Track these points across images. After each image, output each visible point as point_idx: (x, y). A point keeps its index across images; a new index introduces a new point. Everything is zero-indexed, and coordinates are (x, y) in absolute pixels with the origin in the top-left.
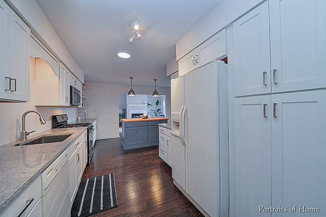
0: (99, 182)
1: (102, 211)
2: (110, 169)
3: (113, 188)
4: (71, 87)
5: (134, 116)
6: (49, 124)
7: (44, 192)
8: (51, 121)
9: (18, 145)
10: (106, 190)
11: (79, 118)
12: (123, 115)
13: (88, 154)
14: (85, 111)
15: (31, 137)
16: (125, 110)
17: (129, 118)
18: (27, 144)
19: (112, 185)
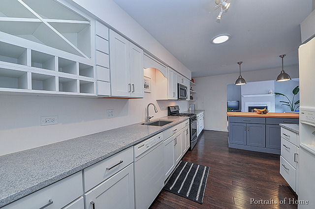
0: (194, 169)
1: (187, 198)
2: (208, 162)
3: (204, 183)
4: (178, 84)
5: (251, 109)
6: (166, 113)
7: (136, 160)
8: (167, 110)
9: (143, 124)
10: (197, 180)
11: (190, 109)
12: (238, 108)
13: (190, 141)
14: (195, 103)
15: (152, 120)
16: (239, 103)
17: (245, 112)
18: (149, 125)
19: (204, 179)
